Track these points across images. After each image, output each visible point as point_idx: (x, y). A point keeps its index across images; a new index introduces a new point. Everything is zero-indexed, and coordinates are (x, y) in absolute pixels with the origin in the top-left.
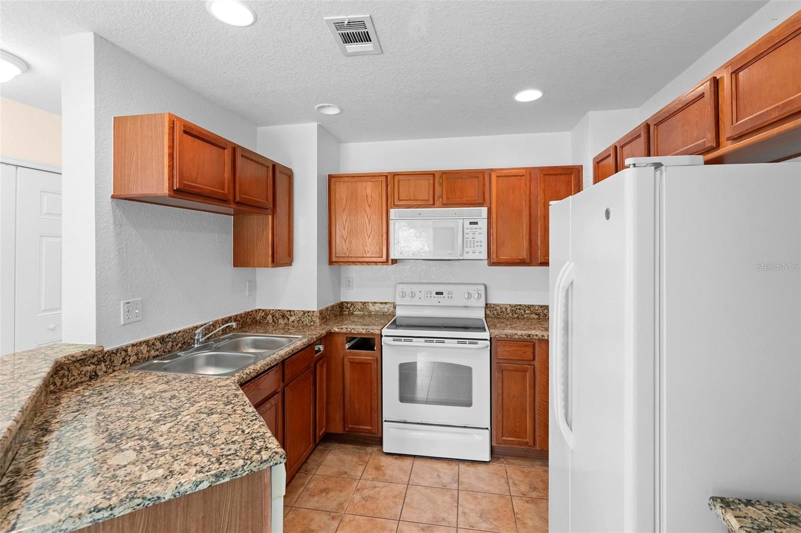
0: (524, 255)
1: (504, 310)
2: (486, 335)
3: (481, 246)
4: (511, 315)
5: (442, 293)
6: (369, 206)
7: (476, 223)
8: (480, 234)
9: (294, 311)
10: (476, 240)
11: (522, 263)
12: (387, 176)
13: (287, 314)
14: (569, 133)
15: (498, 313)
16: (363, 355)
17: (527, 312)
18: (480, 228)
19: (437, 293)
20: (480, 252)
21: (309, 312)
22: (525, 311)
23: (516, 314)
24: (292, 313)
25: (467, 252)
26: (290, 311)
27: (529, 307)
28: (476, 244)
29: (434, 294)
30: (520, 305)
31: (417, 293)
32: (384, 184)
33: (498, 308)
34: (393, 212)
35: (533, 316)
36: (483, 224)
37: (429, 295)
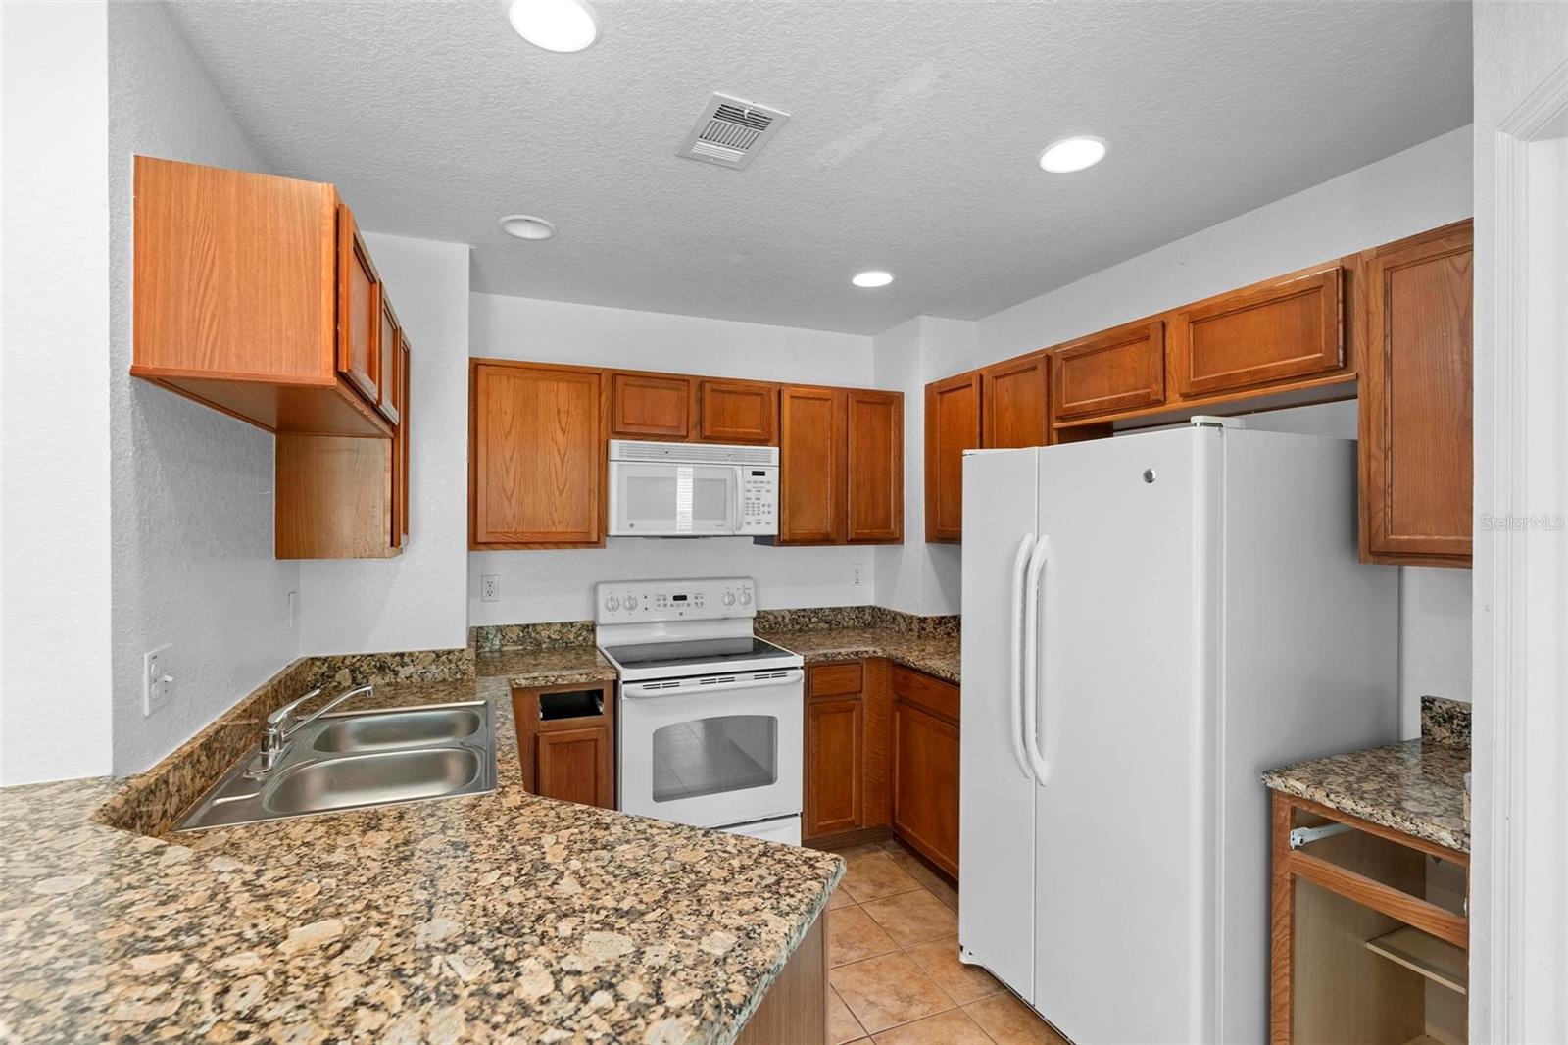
0: (827, 527)
1: (780, 619)
2: (798, 660)
3: (769, 512)
4: (790, 627)
5: (684, 598)
6: (563, 431)
7: (762, 474)
8: (768, 491)
9: (411, 654)
10: (762, 502)
11: (825, 540)
12: (599, 375)
13: (394, 663)
14: (870, 339)
15: (770, 626)
16: (577, 726)
17: (814, 620)
18: (769, 483)
19: (676, 598)
20: (768, 523)
21: (449, 652)
22: (810, 619)
23: (798, 624)
24: (406, 659)
25: (748, 523)
26: (402, 655)
27: (816, 611)
28: (762, 509)
29: (670, 599)
30: (804, 610)
31: (641, 599)
32: (595, 391)
33: (771, 617)
34: (616, 446)
35: (822, 625)
36: (773, 475)
37: (662, 602)
